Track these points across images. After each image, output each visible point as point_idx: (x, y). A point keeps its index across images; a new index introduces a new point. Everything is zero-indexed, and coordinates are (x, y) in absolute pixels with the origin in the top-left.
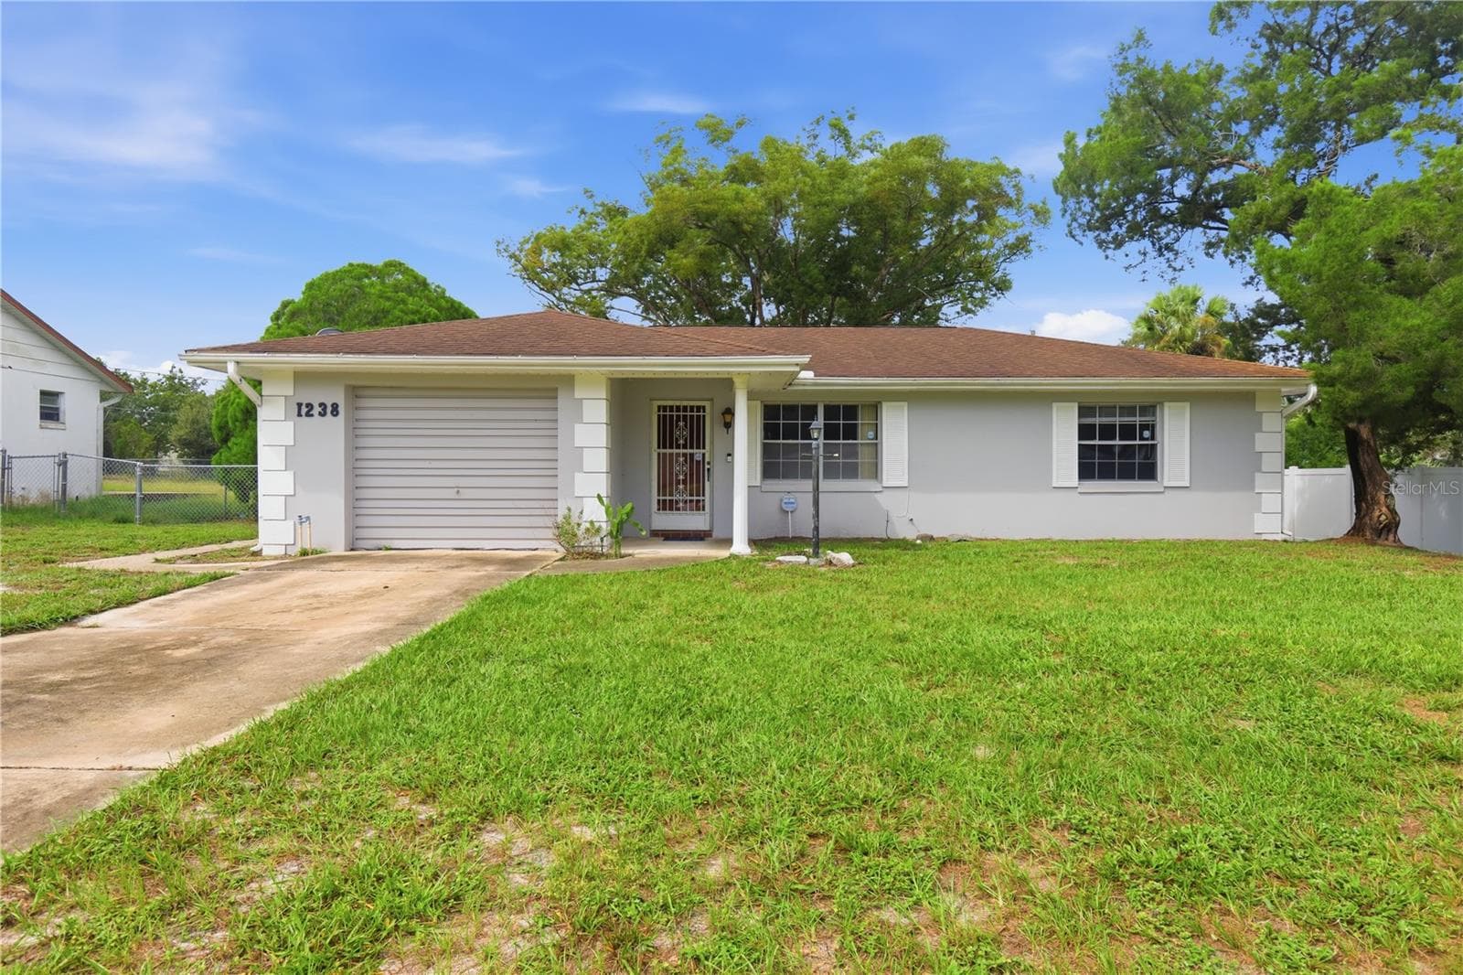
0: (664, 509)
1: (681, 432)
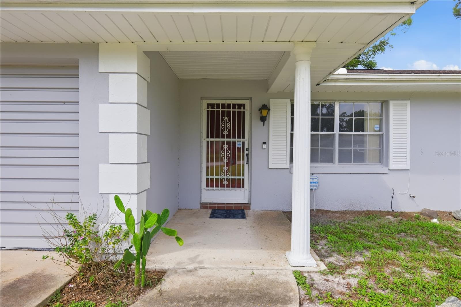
0: (212, 186)
1: (226, 125)
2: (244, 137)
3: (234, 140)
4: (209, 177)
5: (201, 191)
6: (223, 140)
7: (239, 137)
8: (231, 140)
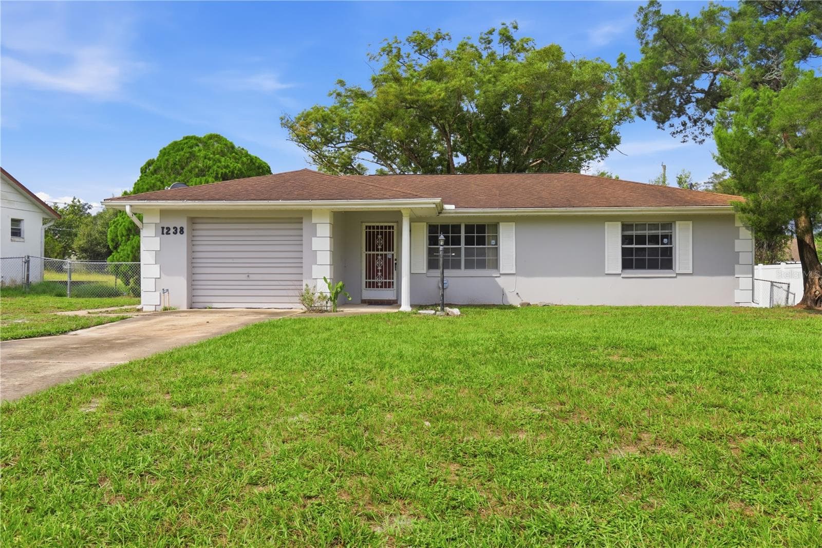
0: (370, 287)
1: (380, 242)
2: (393, 251)
3: (385, 253)
4: (368, 280)
5: (361, 291)
6: (378, 252)
7: (389, 251)
8: (384, 253)
